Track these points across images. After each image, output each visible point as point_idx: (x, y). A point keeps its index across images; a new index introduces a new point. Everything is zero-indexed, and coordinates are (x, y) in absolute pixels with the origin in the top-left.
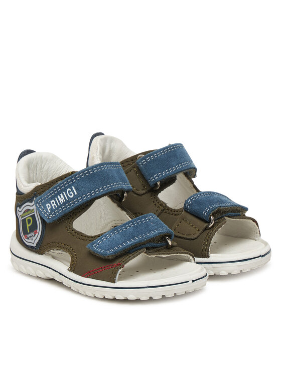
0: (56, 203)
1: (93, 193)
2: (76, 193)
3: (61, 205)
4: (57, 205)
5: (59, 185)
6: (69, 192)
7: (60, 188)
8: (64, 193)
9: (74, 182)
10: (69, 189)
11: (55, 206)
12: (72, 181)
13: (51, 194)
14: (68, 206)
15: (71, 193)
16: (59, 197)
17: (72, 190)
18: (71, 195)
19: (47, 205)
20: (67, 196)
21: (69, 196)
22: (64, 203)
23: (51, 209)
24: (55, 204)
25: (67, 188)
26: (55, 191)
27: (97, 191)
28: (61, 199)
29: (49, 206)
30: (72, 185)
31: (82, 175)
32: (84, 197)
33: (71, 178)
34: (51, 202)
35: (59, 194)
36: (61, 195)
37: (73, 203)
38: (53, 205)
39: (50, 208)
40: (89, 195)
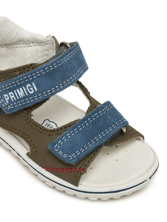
0: (15, 96)
1: (53, 90)
2: (36, 90)
3: (20, 99)
4: (16, 98)
5: (19, 79)
6: (29, 87)
7: (20, 81)
8: (24, 87)
9: (35, 79)
10: (28, 85)
11: (13, 98)
12: (32, 77)
13: (9, 86)
14: (28, 101)
15: (31, 89)
16: (18, 90)
17: (32, 86)
18: (31, 91)
19: (5, 96)
20: (27, 91)
21: (29, 91)
22: (24, 98)
23: (10, 100)
24: (13, 96)
25: (27, 83)
26: (14, 84)
27: (57, 88)
28: (21, 93)
29: (7, 97)
30: (32, 81)
31: (43, 72)
32: (45, 94)
33: (31, 74)
34: (10, 94)
35: (18, 87)
36: (21, 89)
37: (34, 99)
38: (11, 97)
39: (8, 99)
40: (49, 92)
